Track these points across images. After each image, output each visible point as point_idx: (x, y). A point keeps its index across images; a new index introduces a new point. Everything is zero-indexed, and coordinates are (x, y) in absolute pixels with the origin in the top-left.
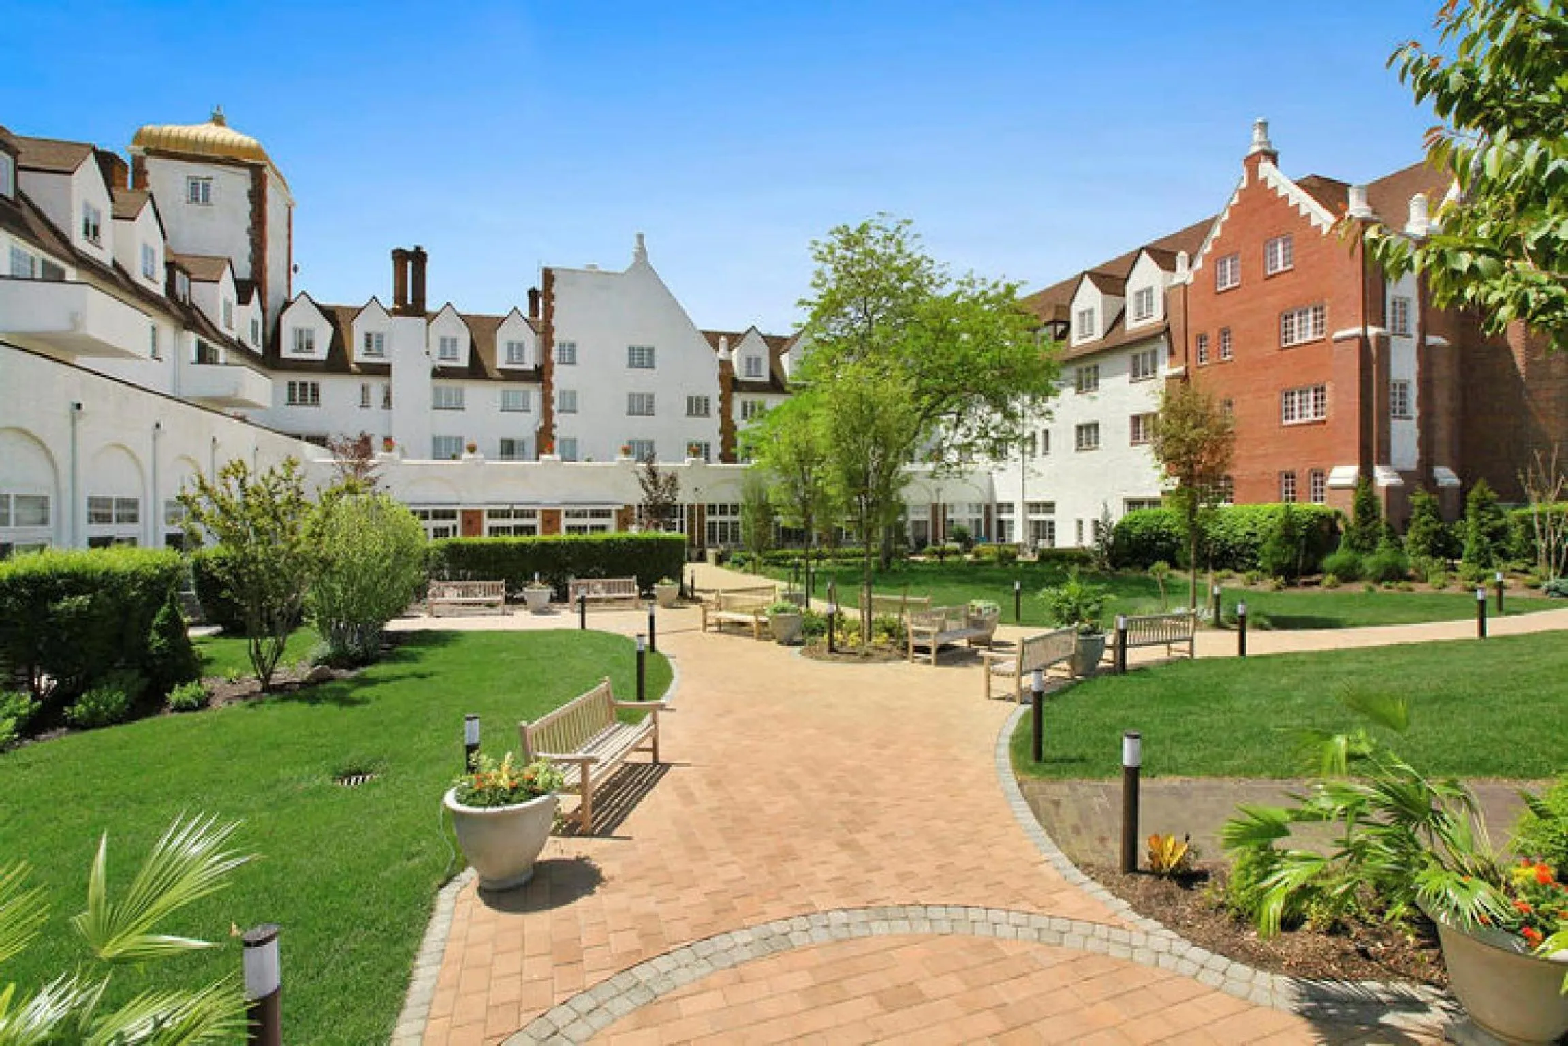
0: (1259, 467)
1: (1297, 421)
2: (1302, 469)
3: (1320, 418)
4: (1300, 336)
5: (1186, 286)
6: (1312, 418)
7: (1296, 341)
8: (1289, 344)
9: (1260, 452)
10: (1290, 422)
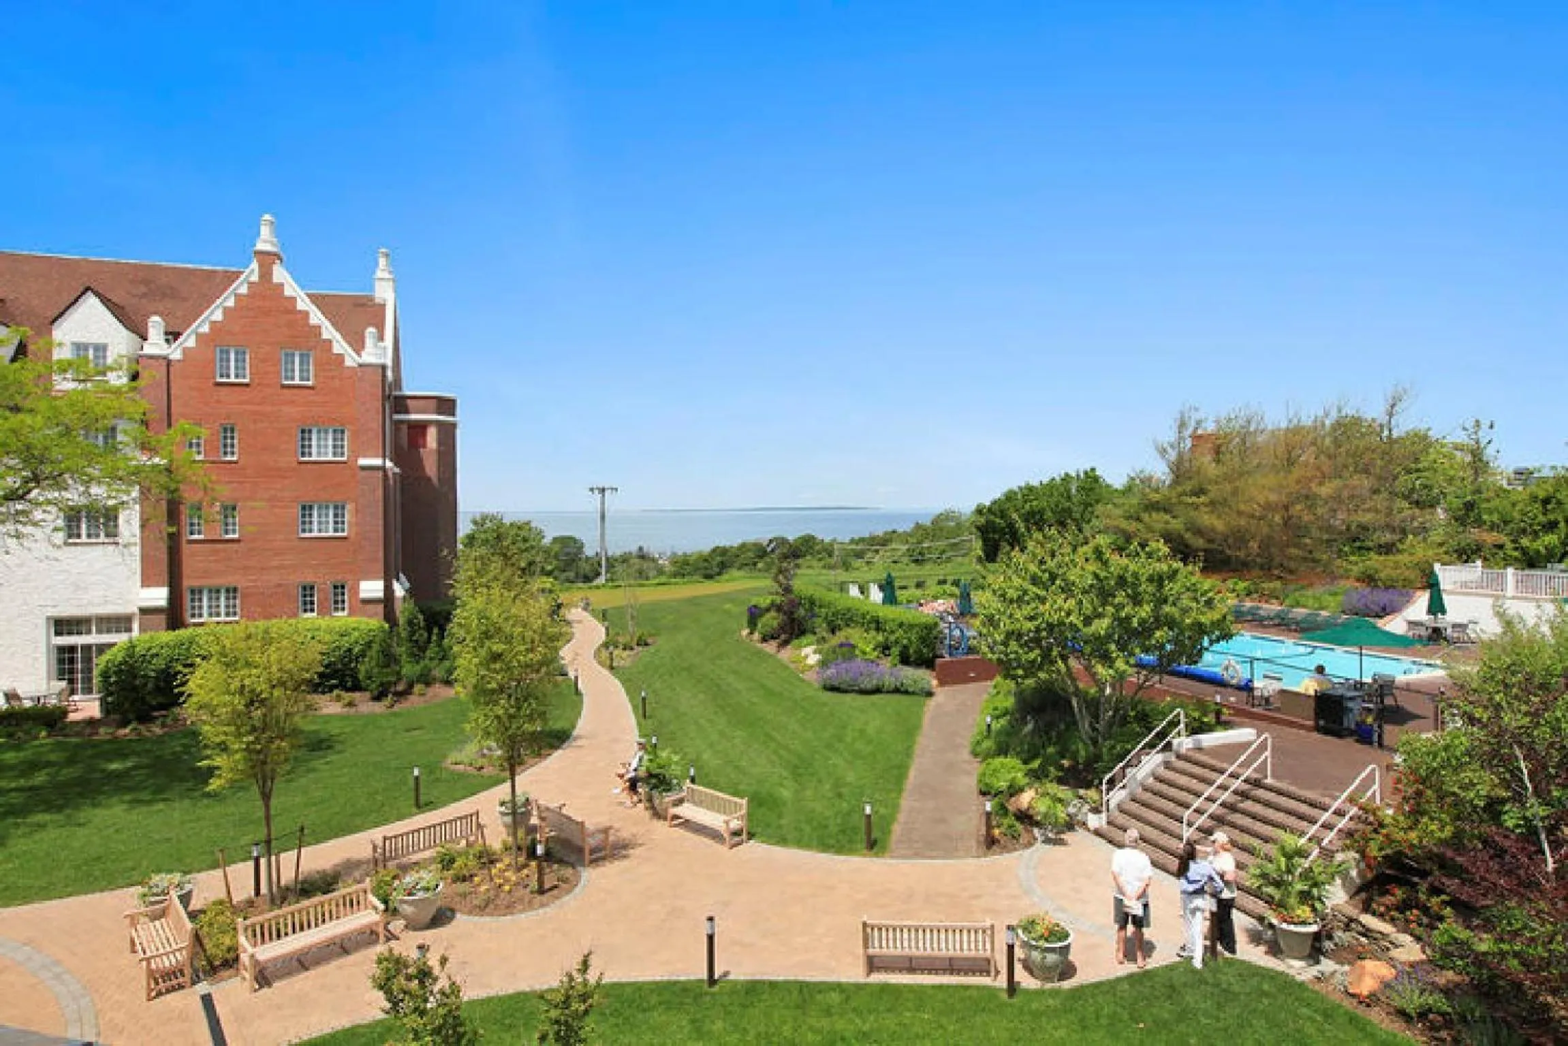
0: (274, 578)
1: (315, 534)
2: (323, 582)
3: (339, 534)
4: (319, 454)
5: (169, 363)
6: (331, 534)
7: (314, 458)
8: (306, 459)
9: (275, 563)
10: (307, 535)
